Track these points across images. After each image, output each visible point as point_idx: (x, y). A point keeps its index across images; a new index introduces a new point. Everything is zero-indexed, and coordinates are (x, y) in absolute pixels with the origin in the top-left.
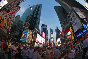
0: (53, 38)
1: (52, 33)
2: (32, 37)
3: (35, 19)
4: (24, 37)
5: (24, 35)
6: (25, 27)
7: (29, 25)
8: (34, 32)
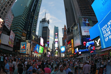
0: (57, 42)
1: (58, 35)
2: (30, 48)
3: (31, 19)
5: (23, 47)
6: (22, 37)
7: (26, 33)
8: (32, 42)
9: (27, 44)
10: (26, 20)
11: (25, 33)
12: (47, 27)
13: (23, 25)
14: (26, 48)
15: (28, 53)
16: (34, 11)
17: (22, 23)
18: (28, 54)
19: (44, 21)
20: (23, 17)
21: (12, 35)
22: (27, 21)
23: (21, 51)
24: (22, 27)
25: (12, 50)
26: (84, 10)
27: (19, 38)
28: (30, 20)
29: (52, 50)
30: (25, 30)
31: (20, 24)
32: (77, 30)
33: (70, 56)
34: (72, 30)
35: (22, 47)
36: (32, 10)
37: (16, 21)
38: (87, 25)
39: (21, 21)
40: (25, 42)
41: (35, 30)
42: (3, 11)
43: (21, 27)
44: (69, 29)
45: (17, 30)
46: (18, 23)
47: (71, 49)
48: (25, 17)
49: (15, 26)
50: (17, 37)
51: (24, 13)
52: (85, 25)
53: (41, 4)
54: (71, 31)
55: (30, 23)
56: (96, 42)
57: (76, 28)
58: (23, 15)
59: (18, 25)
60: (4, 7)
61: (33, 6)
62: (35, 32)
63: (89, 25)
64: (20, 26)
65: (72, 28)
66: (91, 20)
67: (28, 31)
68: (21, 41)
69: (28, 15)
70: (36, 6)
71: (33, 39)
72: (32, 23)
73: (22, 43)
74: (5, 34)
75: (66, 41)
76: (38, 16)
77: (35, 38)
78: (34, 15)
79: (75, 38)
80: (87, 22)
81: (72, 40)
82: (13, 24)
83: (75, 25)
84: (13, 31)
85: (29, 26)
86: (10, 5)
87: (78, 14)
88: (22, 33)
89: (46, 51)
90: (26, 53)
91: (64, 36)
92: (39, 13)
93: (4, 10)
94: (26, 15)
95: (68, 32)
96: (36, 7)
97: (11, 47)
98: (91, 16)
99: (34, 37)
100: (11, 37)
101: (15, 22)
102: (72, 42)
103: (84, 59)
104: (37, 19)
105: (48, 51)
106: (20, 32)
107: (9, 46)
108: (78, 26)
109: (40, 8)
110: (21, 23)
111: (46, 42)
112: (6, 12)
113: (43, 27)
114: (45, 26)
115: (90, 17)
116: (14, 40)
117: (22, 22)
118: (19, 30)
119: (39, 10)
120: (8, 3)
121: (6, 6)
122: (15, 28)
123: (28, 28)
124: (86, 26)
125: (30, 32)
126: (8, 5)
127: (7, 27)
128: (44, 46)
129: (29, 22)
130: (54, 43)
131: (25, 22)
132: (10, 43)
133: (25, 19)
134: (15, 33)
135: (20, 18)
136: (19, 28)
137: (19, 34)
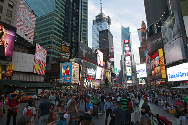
0: (129, 58)
1: (129, 43)
2: (79, 72)
3: (74, 19)
4: (66, 75)
5: (66, 71)
6: (62, 55)
7: (69, 47)
8: (82, 62)
9: (73, 66)
10: (64, 22)
11: (67, 46)
12: (107, 31)
13: (61, 32)
15: (77, 82)
17: (57, 28)
18: (75, 84)
19: (100, 19)
20: (57, 16)
21: (41, 54)
22: (68, 23)
23: (62, 80)
24: (60, 37)
25: (42, 80)
27: (57, 57)
28: (73, 21)
29: (121, 73)
30: (67, 41)
31: (54, 31)
32: (171, 27)
34: (159, 30)
35: (64, 71)
37: (46, 26)
39: (56, 25)
40: (69, 62)
41: (86, 39)
43: (57, 35)
44: (151, 28)
45: (49, 43)
46: (50, 29)
47: (158, 68)
49: (45, 35)
50: (52, 56)
51: (57, 8)
54: (156, 32)
55: (73, 27)
57: (168, 23)
58: (57, 12)
59: (50, 34)
62: (86, 43)
64: (55, 34)
67: (72, 43)
68: (61, 61)
69: (67, 10)
71: (84, 55)
72: (78, 26)
73: (62, 65)
75: (147, 55)
76: (86, 10)
77: (87, 54)
78: (79, 9)
79: (167, 46)
81: (161, 51)
82: (41, 32)
84: (42, 45)
85: (74, 32)
88: (62, 48)
89: (109, 76)
90: (73, 82)
91: (142, 44)
92: (87, 3)
94: (61, 11)
95: (151, 34)
97: (40, 75)
99: (85, 52)
100: (38, 57)
101: (42, 27)
102: (161, 54)
104: (86, 17)
105: (113, 75)
106: (57, 45)
110: (55, 29)
113: (100, 32)
114: (103, 29)
116: (45, 61)
117: (59, 27)
118: (54, 43)
122: (44, 40)
123: (72, 36)
125: (78, 43)
127: (26, 38)
128: (106, 67)
129: (72, 25)
130: (124, 58)
131: (64, 26)
132: (38, 67)
133: (61, 20)
134: (47, 49)
135: (51, 20)
136: (55, 38)
137: (55, 49)
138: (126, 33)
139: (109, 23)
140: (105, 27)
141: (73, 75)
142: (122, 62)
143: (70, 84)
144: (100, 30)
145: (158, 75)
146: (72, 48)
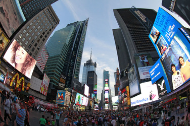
0: (107, 92)
1: (108, 82)
2: (70, 98)
3: (72, 61)
5: (61, 96)
6: (59, 84)
7: (65, 79)
8: (73, 91)
9: (66, 93)
10: (65, 62)
11: (63, 79)
12: (94, 72)
13: (61, 68)
14: (64, 98)
15: (68, 105)
16: (76, 49)
19: (89, 63)
20: (61, 57)
21: (46, 79)
22: (67, 63)
23: (57, 102)
24: (60, 71)
25: (45, 98)
26: (141, 44)
27: (56, 85)
28: (70, 62)
29: (101, 102)
30: (64, 75)
32: (133, 73)
33: (125, 108)
34: (127, 74)
35: (59, 96)
36: (72, 49)
37: (53, 63)
38: (146, 64)
39: (59, 63)
40: (64, 90)
41: (78, 75)
42: (34, 47)
43: (58, 70)
44: (122, 72)
45: (53, 74)
46: (55, 65)
47: (126, 99)
48: (64, 58)
49: (51, 68)
50: (53, 83)
51: (62, 52)
52: (144, 64)
53: (84, 41)
54: (125, 75)
55: (70, 66)
56: (159, 85)
57: (131, 70)
58: (61, 55)
59: (54, 68)
60: (36, 42)
61: (74, 43)
62: (78, 78)
63: (148, 64)
64: (57, 69)
65: (127, 71)
66: (150, 57)
67: (67, 77)
68: (58, 88)
69: (68, 55)
70: (77, 43)
71: (75, 87)
72: (73, 66)
73: (58, 91)
74: (36, 77)
75: (119, 90)
76: (81, 56)
77: (77, 86)
78: (76, 55)
79: (131, 84)
80: (146, 60)
81: (127, 87)
82: (49, 66)
83: (130, 66)
84: (48, 75)
85: (70, 70)
86: (44, 40)
87: (133, 52)
88: (60, 78)
89: (92, 104)
90: (65, 105)
91: (116, 82)
92: (82, 52)
93: (36, 45)
94: (64, 55)
95: (122, 76)
96: (78, 45)
97: (43, 95)
98: (150, 51)
99: (76, 84)
100: (44, 82)
101: (50, 63)
102: (128, 90)
103: (143, 110)
104: (80, 60)
105: (95, 103)
106: (57, 77)
107: (41, 94)
108: (135, 67)
109: (83, 46)
110: (58, 66)
111: (92, 91)
112: (38, 49)
113: (88, 72)
114: (91, 70)
115: (149, 53)
116: (48, 86)
117: (60, 64)
118: (55, 75)
119: (82, 49)
120: (41, 37)
121: (38, 41)
122: (50, 71)
123: (68, 72)
124: (144, 66)
125: (71, 77)
126: (41, 40)
127: (40, 68)
128: (90, 97)
129: (70, 64)
130: (104, 92)
131: (64, 64)
132: (43, 89)
133: (63, 60)
134: (50, 78)
135: (57, 59)
136: (56, 72)
137: (55, 79)
138: (106, 75)
139: (95, 66)
140: (92, 68)
141: (65, 100)
142: (102, 94)
143: (62, 106)
144: (88, 70)
145: (125, 103)
146: (67, 80)
